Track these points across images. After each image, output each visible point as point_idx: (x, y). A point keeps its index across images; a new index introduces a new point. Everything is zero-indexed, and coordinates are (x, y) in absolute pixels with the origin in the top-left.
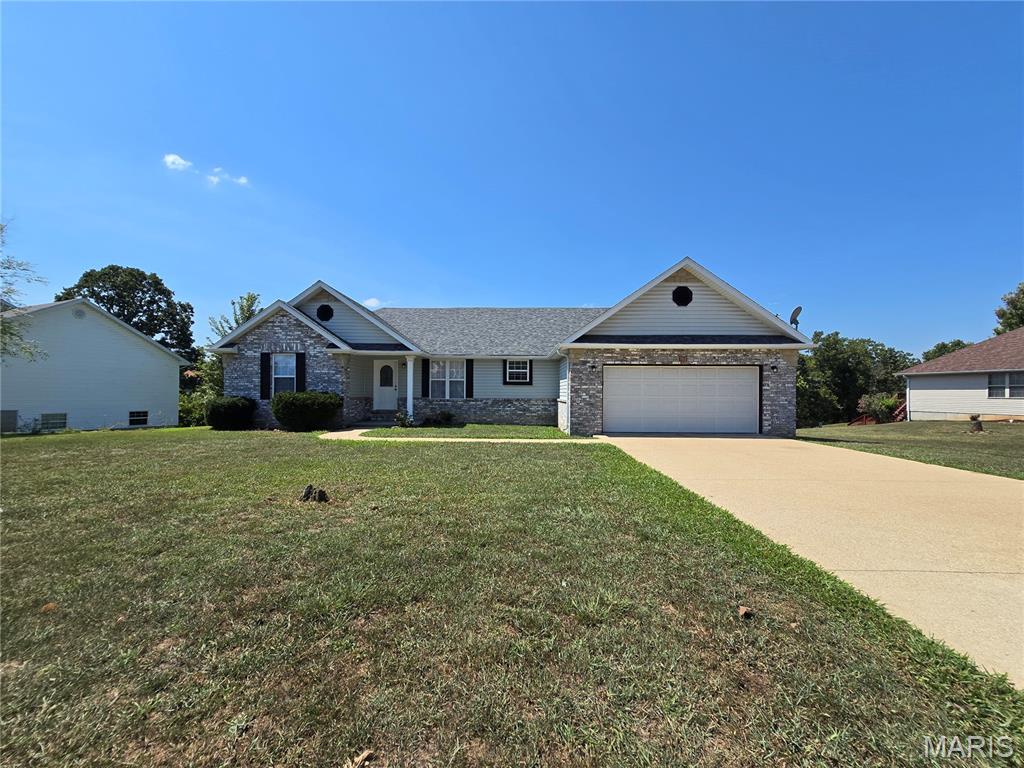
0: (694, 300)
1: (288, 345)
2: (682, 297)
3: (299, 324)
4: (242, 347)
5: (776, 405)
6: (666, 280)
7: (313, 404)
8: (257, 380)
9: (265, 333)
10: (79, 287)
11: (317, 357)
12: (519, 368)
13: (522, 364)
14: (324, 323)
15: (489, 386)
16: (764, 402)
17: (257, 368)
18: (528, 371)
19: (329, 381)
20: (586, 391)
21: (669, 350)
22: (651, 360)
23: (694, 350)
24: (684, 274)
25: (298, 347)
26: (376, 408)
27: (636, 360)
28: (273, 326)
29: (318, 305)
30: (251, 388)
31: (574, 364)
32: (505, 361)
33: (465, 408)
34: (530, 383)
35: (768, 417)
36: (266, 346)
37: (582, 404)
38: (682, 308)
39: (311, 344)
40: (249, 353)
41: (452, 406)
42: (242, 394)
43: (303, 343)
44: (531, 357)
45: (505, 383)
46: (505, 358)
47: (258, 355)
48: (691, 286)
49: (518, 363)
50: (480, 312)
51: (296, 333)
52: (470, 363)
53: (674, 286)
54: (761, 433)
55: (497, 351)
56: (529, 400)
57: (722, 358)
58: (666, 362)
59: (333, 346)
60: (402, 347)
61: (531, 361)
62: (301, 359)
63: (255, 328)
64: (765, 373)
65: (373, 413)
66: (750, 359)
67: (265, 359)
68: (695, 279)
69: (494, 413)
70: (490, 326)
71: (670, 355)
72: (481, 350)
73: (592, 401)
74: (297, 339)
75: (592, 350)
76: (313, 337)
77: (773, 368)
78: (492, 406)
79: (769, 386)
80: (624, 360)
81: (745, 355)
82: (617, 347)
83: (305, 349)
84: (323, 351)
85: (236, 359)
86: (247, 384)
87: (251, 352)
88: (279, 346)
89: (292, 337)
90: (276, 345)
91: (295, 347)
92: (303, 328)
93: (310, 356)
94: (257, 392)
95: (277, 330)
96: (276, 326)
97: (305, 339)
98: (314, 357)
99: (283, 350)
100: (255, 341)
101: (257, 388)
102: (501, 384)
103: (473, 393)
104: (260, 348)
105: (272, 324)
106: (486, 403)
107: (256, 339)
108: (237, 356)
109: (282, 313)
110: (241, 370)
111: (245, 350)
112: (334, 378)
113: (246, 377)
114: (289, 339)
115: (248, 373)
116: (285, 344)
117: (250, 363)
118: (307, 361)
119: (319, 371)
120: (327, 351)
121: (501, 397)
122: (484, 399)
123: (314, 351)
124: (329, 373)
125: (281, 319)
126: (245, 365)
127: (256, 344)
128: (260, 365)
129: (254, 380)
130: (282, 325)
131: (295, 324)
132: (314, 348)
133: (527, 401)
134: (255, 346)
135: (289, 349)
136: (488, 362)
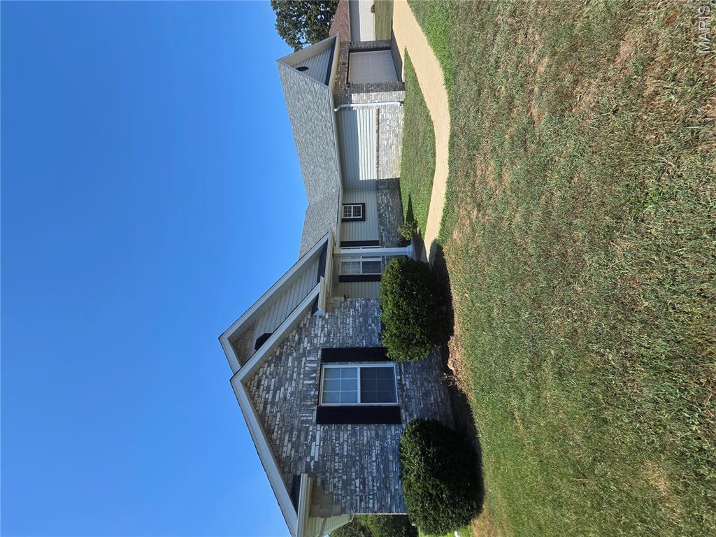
0: (306, 66)
1: (307, 376)
2: (303, 69)
4: (301, 468)
8: (367, 433)
9: (283, 419)
11: (329, 333)
12: (351, 211)
13: (347, 211)
15: (367, 230)
17: (344, 431)
18: (352, 206)
19: (365, 316)
23: (337, 62)
25: (312, 361)
28: (273, 403)
30: (382, 449)
32: (343, 221)
33: (389, 244)
34: (364, 205)
36: (305, 416)
39: (310, 342)
40: (315, 452)
43: (306, 353)
44: (340, 204)
45: (363, 219)
46: (340, 220)
47: (319, 431)
49: (345, 212)
51: (290, 364)
56: (378, 203)
58: (346, 68)
59: (314, 306)
60: (324, 248)
61: (343, 205)
62: (331, 355)
64: (354, 48)
67: (329, 416)
69: (392, 225)
74: (300, 363)
76: (300, 338)
78: (385, 226)
83: (316, 349)
84: (319, 323)
85: (324, 482)
86: (374, 455)
87: (313, 447)
88: (306, 391)
89: (296, 370)
90: (305, 398)
91: (313, 365)
92: (281, 353)
93: (327, 341)
94: (388, 432)
95: (279, 395)
96: (274, 396)
97: (302, 347)
98: (329, 335)
99: (313, 384)
100: (294, 439)
101: (380, 433)
102: (366, 222)
103: (374, 239)
104: (307, 428)
105: (269, 406)
106: (383, 230)
107: (291, 437)
108: (319, 480)
109: (252, 385)
110: (347, 468)
111: (308, 460)
112: (360, 310)
113: (361, 458)
114: (299, 374)
115: (353, 454)
116: (306, 382)
117: (333, 450)
118: (334, 347)
119: (351, 329)
120: (320, 317)
121: (377, 221)
122: (379, 232)
123: (319, 337)
124: (353, 316)
125: (262, 387)
126: (337, 460)
127: (299, 437)
128: (339, 428)
129: (365, 439)
130: (272, 388)
131: (273, 365)
132: (316, 336)
133: (379, 205)
134: (302, 438)
135: (314, 375)
136: (342, 231)
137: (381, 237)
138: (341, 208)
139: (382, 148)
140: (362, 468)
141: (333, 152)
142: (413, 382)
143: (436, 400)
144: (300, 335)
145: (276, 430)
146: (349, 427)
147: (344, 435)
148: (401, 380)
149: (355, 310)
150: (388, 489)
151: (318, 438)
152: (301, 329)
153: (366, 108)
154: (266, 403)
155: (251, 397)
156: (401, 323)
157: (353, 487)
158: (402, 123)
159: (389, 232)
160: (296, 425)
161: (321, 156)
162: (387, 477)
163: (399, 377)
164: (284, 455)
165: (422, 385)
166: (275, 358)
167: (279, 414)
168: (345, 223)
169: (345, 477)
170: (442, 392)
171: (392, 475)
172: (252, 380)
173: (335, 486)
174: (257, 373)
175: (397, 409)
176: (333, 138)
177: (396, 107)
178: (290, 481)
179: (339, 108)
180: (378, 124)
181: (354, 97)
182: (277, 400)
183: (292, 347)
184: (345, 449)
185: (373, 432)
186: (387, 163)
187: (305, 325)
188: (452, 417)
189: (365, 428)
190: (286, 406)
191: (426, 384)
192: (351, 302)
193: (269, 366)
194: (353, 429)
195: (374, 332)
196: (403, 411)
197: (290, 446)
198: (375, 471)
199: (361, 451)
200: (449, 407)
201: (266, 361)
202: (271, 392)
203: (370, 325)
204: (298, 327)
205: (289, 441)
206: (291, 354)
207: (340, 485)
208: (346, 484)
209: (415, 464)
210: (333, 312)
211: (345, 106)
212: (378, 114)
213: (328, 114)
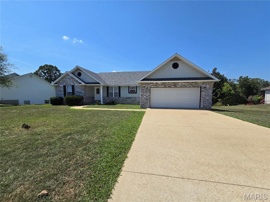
0: (179, 67)
1: (70, 83)
2: (175, 66)
3: (72, 78)
4: (59, 84)
5: (205, 100)
6: (170, 61)
7: (73, 99)
8: (63, 92)
9: (64, 80)
10: (39, 70)
11: (77, 86)
12: (133, 89)
13: (134, 87)
14: (79, 77)
15: (125, 93)
16: (201, 99)
17: (63, 89)
18: (135, 89)
20: (145, 95)
21: (171, 83)
22: (165, 86)
23: (178, 82)
24: (176, 58)
25: (72, 84)
26: (95, 100)
27: (160, 86)
28: (66, 78)
29: (77, 72)
31: (141, 87)
32: (129, 87)
33: (118, 100)
34: (136, 93)
35: (202, 103)
36: (65, 84)
37: (144, 99)
38: (175, 69)
39: (75, 83)
40: (61, 85)
41: (115, 99)
42: (60, 96)
43: (73, 82)
44: (136, 85)
45: (129, 93)
46: (129, 86)
47: (63, 86)
48: (178, 62)
49: (132, 87)
50: (126, 73)
51: (72, 80)
52: (120, 87)
53: (173, 62)
54: (200, 108)
55: (127, 84)
56: (136, 98)
57: (188, 85)
58: (170, 86)
59: (80, 83)
60: (99, 83)
61: (136, 86)
62: (73, 87)
63: (62, 79)
64: (202, 89)
65: (95, 101)
66: (197, 85)
67: (65, 87)
68: (180, 60)
69: (126, 101)
70: (127, 77)
71: (171, 84)
72: (123, 83)
73: (147, 98)
75: (147, 83)
76: (76, 81)
77: (205, 88)
78: (125, 99)
79: (203, 93)
80: (156, 86)
81: (195, 84)
82: (155, 82)
83: (74, 84)
85: (58, 87)
86: (61, 93)
90: (67, 83)
93: (75, 86)
94: (63, 95)
95: (67, 79)
103: (121, 96)
110: (59, 90)
119: (78, 90)
120: (79, 85)
121: (128, 97)
122: (123, 97)
124: (80, 90)
126: (60, 88)
133: (135, 98)
134: (62, 83)
136: (125, 87)
137: (121, 98)
164: (60, 81)
174: (69, 75)
195: (77, 94)
198: (59, 93)
199: (61, 91)
201: (71, 76)
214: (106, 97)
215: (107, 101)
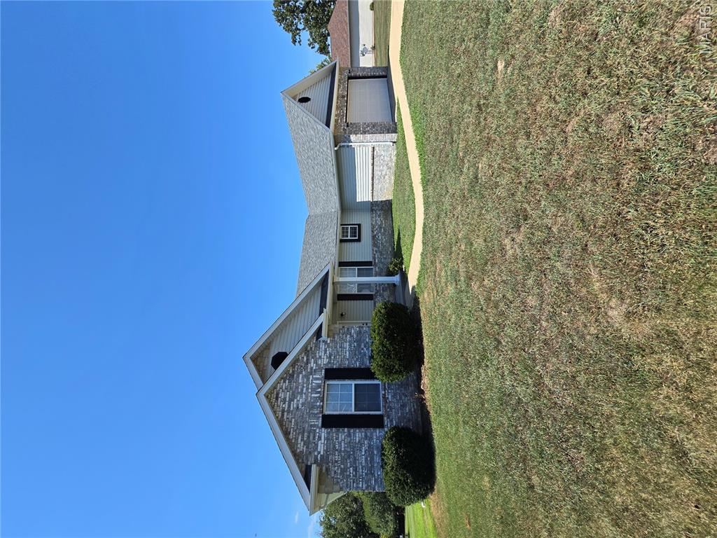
0: (308, 96)
1: (314, 390)
2: (305, 100)
4: (311, 460)
8: (358, 434)
9: (297, 424)
11: (330, 355)
12: (348, 232)
15: (362, 252)
17: (342, 433)
18: (349, 226)
19: (359, 341)
20: (364, 129)
21: (337, 101)
23: (338, 94)
25: (317, 379)
27: (343, 112)
28: (289, 411)
30: (370, 446)
32: (341, 241)
33: (381, 266)
34: (359, 225)
36: (313, 422)
38: (312, 100)
39: (316, 362)
40: (321, 448)
43: (312, 372)
44: (339, 225)
45: (359, 240)
46: (338, 239)
47: (324, 433)
48: (298, 98)
49: (343, 232)
51: (300, 381)
52: (342, 264)
53: (297, 102)
56: (372, 224)
58: (344, 102)
59: (318, 333)
61: (341, 225)
62: (331, 374)
66: (345, 80)
67: (331, 422)
69: (384, 246)
71: (341, 101)
73: (371, 126)
74: (308, 379)
76: (307, 360)
77: (350, 73)
78: (378, 248)
80: (343, 115)
82: (333, 118)
83: (321, 369)
84: (322, 346)
85: (327, 469)
86: (363, 450)
87: (319, 445)
88: (314, 402)
89: (305, 385)
90: (313, 407)
91: (318, 382)
92: (293, 372)
93: (329, 363)
94: (374, 434)
95: (293, 405)
96: (289, 406)
97: (309, 367)
98: (330, 357)
99: (319, 397)
100: (305, 439)
101: (368, 434)
102: (361, 243)
103: (369, 260)
104: (315, 430)
105: (286, 414)
106: (376, 251)
107: (303, 437)
108: (324, 468)
109: (272, 397)
110: (344, 460)
111: (316, 454)
112: (355, 336)
113: (354, 452)
114: (307, 389)
115: (349, 450)
116: (313, 395)
117: (334, 446)
118: (335, 367)
119: (348, 352)
120: (324, 341)
121: (371, 243)
122: (373, 253)
123: (323, 359)
124: (350, 342)
125: (279, 399)
126: (337, 454)
127: (309, 437)
128: (338, 431)
129: (357, 439)
130: (287, 399)
131: (287, 381)
132: (320, 357)
133: (373, 226)
134: (311, 438)
135: (319, 390)
136: (341, 252)
137: (374, 258)
138: (340, 228)
139: (376, 177)
140: (355, 459)
141: (333, 181)
142: (393, 396)
143: (410, 410)
144: (308, 356)
145: (292, 432)
146: (346, 430)
147: (342, 436)
148: (385, 394)
149: (352, 336)
150: (373, 474)
151: (323, 438)
152: (308, 351)
153: (362, 146)
154: (283, 411)
155: (272, 407)
156: (384, 357)
157: (348, 473)
158: (394, 159)
159: (381, 254)
160: (306, 428)
161: (322, 180)
162: (372, 466)
163: (383, 392)
164: (298, 450)
165: (401, 398)
166: (289, 376)
167: (293, 420)
168: (343, 243)
169: (342, 466)
170: (415, 404)
171: (376, 465)
172: (271, 393)
173: (335, 472)
174: (275, 388)
175: (381, 417)
176: (334, 170)
177: (389, 146)
178: (304, 469)
179: (338, 146)
180: (373, 159)
181: (353, 137)
182: (292, 409)
183: (301, 366)
184: (343, 446)
185: (363, 434)
186: (381, 190)
187: (311, 348)
188: (421, 423)
189: (357, 431)
190: (299, 413)
191: (403, 398)
192: (348, 329)
193: (284, 382)
194: (349, 431)
195: (365, 355)
196: (385, 418)
197: (302, 443)
198: (364, 462)
199: (354, 447)
200: (419, 416)
201: (282, 378)
202: (287, 403)
203: (363, 349)
204: (306, 350)
205: (302, 440)
206: (301, 372)
207: (339, 472)
208: (343, 471)
209: (391, 460)
210: (334, 338)
211: (343, 144)
212: (374, 151)
213: (329, 151)
214: (375, 304)
215: (389, 297)
